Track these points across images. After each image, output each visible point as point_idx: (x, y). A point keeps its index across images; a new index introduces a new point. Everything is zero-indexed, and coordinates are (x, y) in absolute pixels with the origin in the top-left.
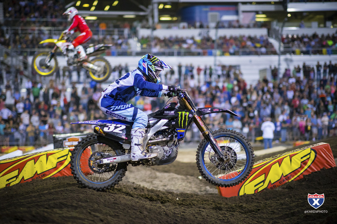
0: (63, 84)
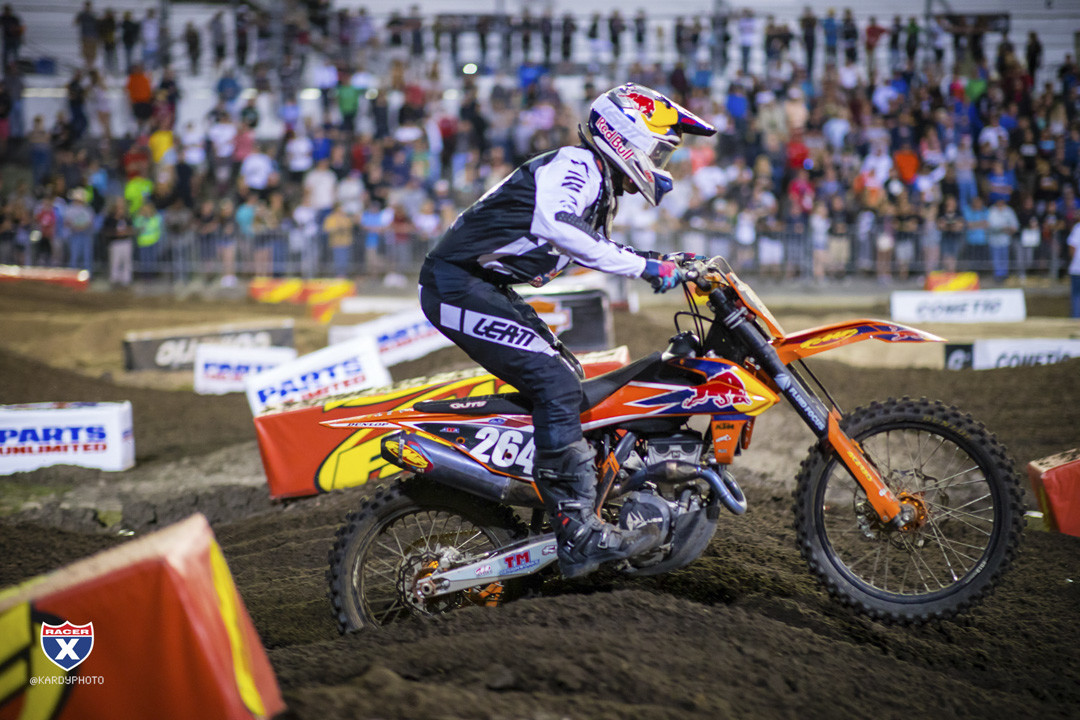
0: (434, 75)
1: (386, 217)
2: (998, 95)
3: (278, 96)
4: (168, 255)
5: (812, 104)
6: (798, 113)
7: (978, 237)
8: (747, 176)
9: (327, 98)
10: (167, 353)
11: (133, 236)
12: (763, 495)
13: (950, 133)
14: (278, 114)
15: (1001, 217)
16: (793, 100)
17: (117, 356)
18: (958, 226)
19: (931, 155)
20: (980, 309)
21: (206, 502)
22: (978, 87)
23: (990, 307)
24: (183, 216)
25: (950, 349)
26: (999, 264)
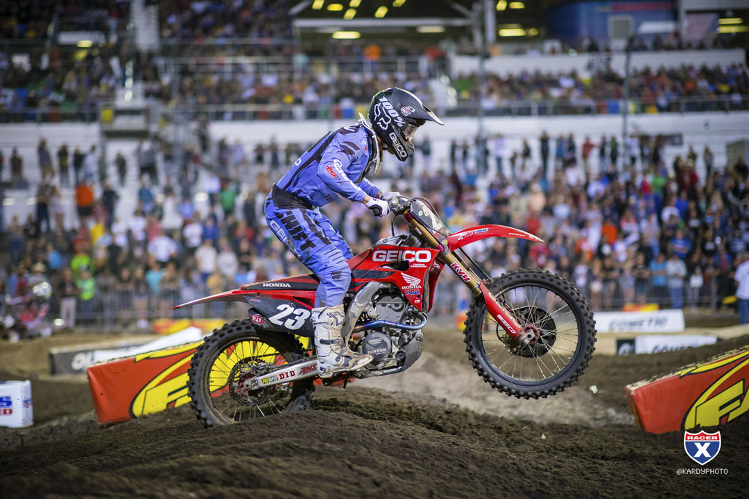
1: (251, 277)
2: (674, 187)
3: (179, 199)
4: (100, 307)
5: (547, 195)
6: (538, 201)
7: (660, 281)
8: (500, 244)
9: (213, 199)
10: (79, 362)
11: (76, 294)
12: (438, 410)
13: (642, 213)
14: (178, 210)
15: (676, 267)
16: (534, 193)
17: (46, 366)
18: (646, 274)
19: (628, 226)
20: (653, 323)
21: (59, 431)
22: (661, 181)
23: (660, 322)
24: (111, 280)
25: (620, 343)
26: (675, 299)
